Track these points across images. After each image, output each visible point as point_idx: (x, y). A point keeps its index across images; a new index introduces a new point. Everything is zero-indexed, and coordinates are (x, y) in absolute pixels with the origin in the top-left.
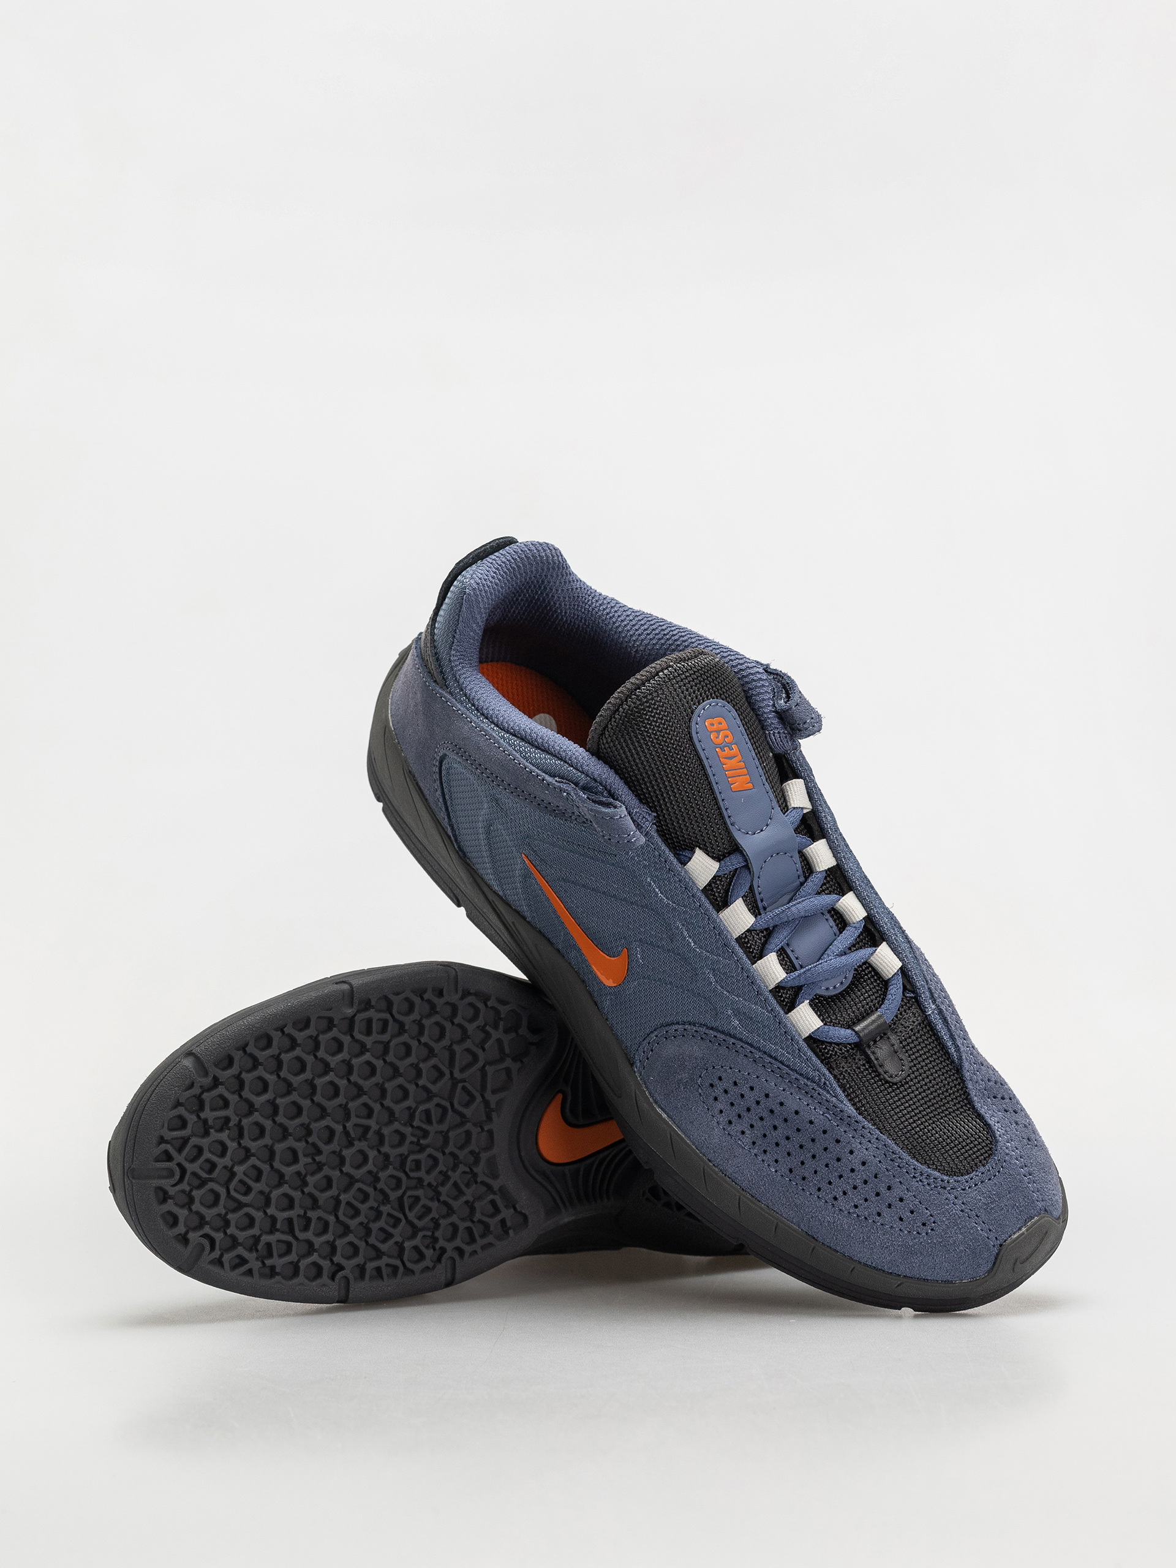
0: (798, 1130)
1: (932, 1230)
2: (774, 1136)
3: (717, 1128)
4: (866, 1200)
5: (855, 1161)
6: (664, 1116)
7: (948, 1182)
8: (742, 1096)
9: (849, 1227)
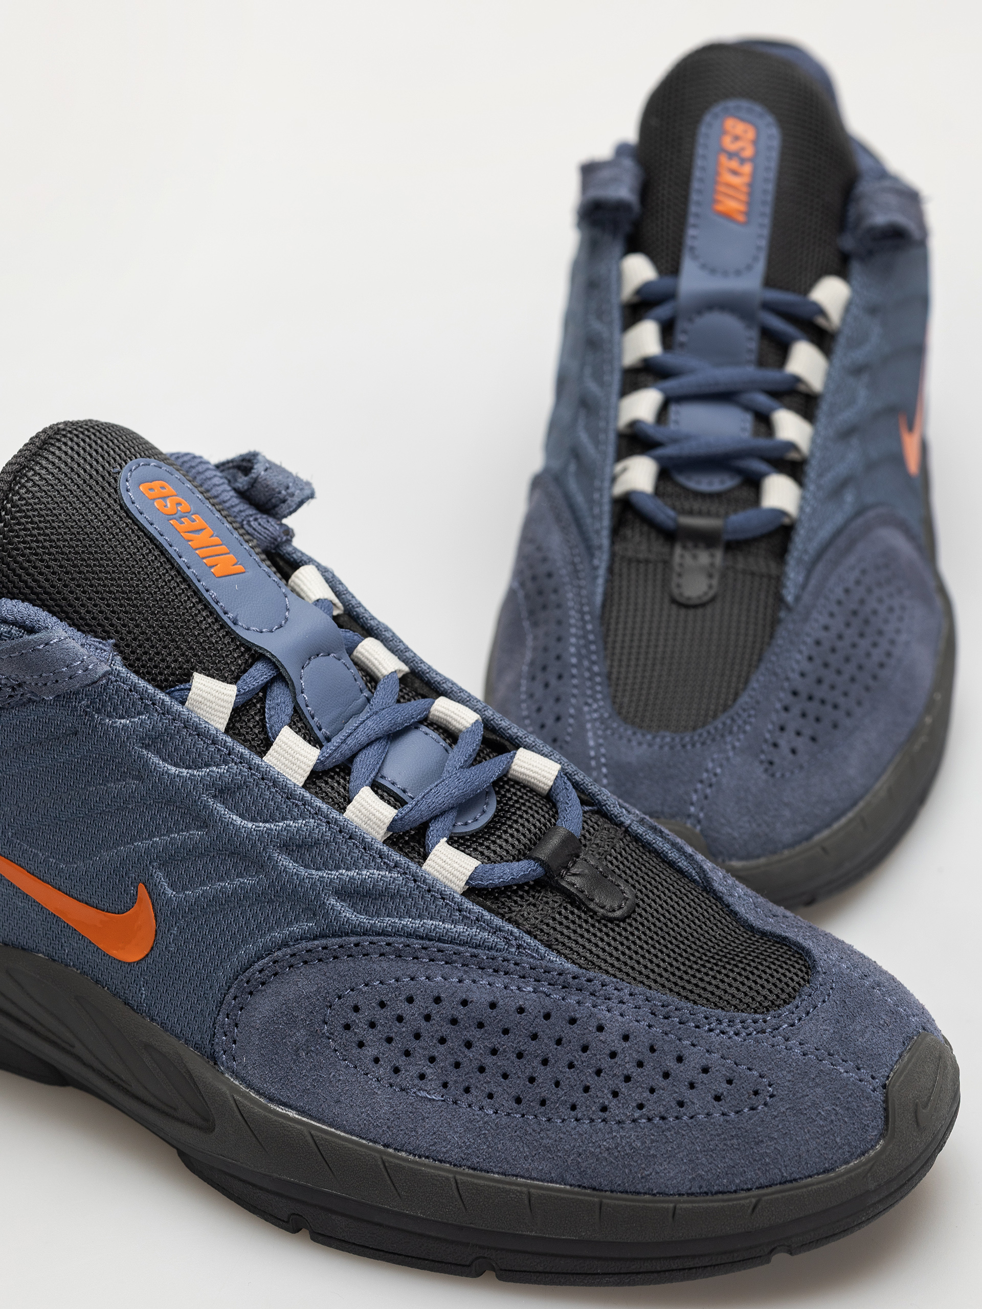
0: (506, 1032)
1: (772, 1096)
2: (471, 1058)
3: (379, 1089)
4: (652, 1091)
5: (612, 1038)
6: (292, 1114)
7: (765, 1021)
8: (400, 1019)
9: (643, 1143)
